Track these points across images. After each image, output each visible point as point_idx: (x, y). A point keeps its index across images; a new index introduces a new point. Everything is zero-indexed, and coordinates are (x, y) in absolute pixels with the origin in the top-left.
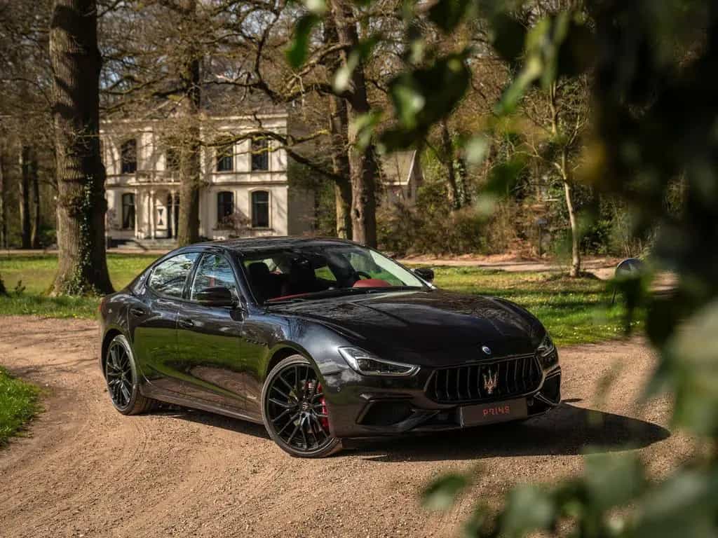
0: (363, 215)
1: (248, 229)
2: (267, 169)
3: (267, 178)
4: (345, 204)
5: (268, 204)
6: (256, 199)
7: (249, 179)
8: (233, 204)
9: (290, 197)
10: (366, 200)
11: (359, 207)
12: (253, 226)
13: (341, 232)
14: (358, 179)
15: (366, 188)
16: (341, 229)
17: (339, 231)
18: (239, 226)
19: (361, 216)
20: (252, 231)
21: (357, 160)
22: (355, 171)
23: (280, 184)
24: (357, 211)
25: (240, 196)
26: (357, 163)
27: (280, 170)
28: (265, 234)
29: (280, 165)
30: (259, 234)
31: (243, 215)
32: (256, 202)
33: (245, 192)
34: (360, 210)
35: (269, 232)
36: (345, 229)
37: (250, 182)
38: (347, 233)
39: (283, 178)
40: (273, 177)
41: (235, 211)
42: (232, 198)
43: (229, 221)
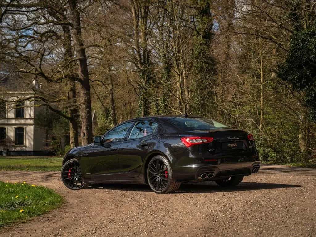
0: (87, 135)
1: (13, 146)
2: (24, 117)
3: (23, 121)
4: (75, 131)
5: (24, 134)
6: (17, 131)
7: (13, 121)
8: (5, 134)
9: (35, 130)
10: (89, 128)
11: (85, 131)
12: (16, 144)
13: (72, 144)
14: (85, 119)
15: (88, 123)
16: (72, 143)
17: (71, 144)
18: (8, 144)
19: (86, 136)
20: (15, 147)
21: (84, 110)
22: (83, 115)
23: (30, 124)
24: (84, 133)
25: (9, 130)
26: (84, 111)
27: (30, 118)
28: (21, 148)
29: (30, 115)
30: (19, 148)
31: (11, 139)
32: (18, 133)
33: (12, 128)
34: (85, 133)
35: (24, 147)
36: (74, 143)
37: (15, 123)
38: (75, 144)
39: (32, 121)
40: (27, 121)
41: (6, 137)
42: (5, 131)
43: (4, 141)
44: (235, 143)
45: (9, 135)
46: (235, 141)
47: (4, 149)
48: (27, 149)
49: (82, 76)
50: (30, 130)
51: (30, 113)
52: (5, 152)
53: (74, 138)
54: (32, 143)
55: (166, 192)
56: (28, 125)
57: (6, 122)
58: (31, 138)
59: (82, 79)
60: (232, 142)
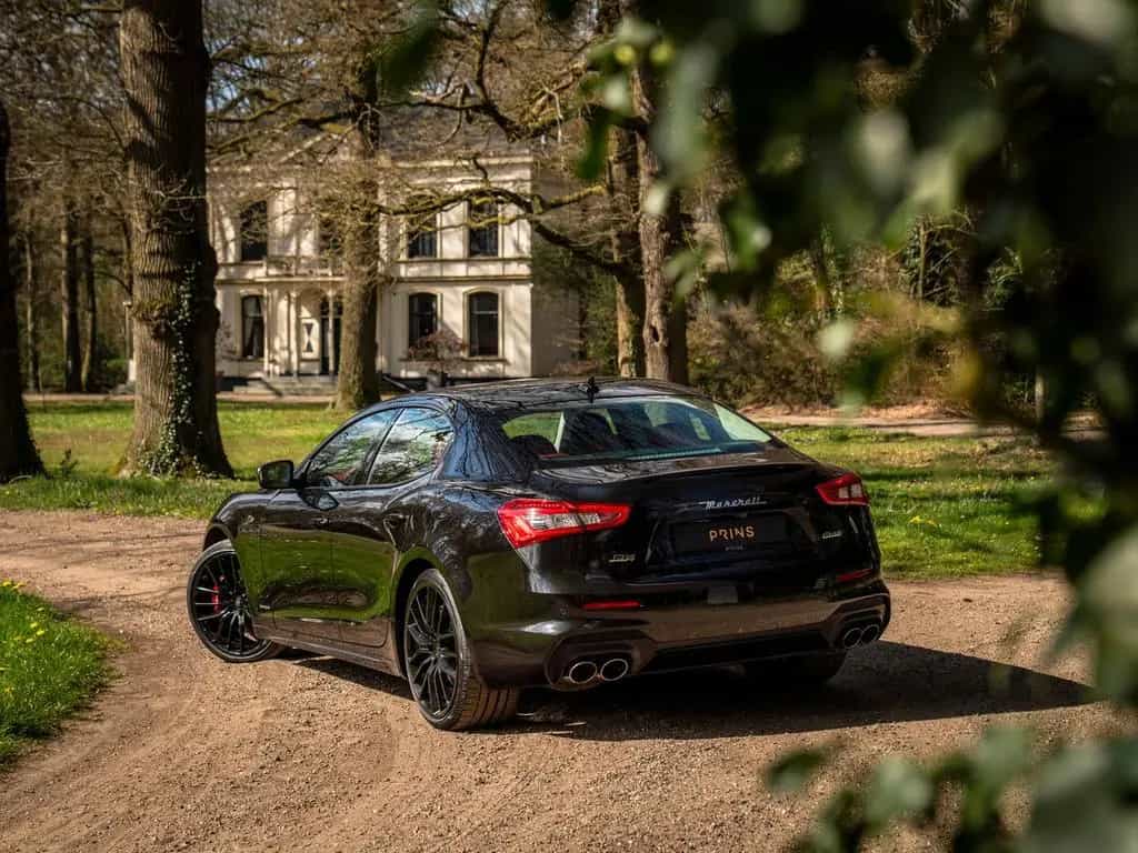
0: (665, 336)
1: (461, 360)
2: (496, 254)
3: (493, 269)
4: (633, 318)
5: (497, 315)
6: (475, 307)
7: (460, 270)
8: (436, 314)
9: (536, 304)
10: (669, 310)
11: (657, 322)
12: (472, 355)
13: (626, 364)
14: (656, 273)
16: (625, 360)
17: (623, 362)
18: (445, 354)
19: (661, 338)
20: (469, 364)
21: (654, 240)
22: (651, 258)
23: (518, 280)
24: (654, 330)
25: (448, 300)
26: (654, 245)
27: (518, 255)
28: (491, 368)
29: (517, 247)
30: (482, 369)
31: (454, 334)
32: (477, 313)
33: (456, 293)
34: (659, 327)
35: (500, 366)
36: (633, 361)
37: (467, 277)
38: (636, 367)
39: (524, 270)
40: (507, 266)
41: (439, 327)
42: (434, 305)
43: (428, 345)
44: (742, 524)
45: (446, 319)
46: (744, 515)
47: (432, 372)
48: (509, 372)
49: (645, 107)
50: (517, 302)
51: (516, 237)
52: (432, 383)
53: (633, 343)
54: (527, 349)
55: (454, 724)
56: (510, 284)
57: (436, 273)
58: (521, 329)
59: (644, 117)
60: (725, 518)
